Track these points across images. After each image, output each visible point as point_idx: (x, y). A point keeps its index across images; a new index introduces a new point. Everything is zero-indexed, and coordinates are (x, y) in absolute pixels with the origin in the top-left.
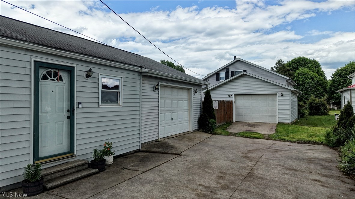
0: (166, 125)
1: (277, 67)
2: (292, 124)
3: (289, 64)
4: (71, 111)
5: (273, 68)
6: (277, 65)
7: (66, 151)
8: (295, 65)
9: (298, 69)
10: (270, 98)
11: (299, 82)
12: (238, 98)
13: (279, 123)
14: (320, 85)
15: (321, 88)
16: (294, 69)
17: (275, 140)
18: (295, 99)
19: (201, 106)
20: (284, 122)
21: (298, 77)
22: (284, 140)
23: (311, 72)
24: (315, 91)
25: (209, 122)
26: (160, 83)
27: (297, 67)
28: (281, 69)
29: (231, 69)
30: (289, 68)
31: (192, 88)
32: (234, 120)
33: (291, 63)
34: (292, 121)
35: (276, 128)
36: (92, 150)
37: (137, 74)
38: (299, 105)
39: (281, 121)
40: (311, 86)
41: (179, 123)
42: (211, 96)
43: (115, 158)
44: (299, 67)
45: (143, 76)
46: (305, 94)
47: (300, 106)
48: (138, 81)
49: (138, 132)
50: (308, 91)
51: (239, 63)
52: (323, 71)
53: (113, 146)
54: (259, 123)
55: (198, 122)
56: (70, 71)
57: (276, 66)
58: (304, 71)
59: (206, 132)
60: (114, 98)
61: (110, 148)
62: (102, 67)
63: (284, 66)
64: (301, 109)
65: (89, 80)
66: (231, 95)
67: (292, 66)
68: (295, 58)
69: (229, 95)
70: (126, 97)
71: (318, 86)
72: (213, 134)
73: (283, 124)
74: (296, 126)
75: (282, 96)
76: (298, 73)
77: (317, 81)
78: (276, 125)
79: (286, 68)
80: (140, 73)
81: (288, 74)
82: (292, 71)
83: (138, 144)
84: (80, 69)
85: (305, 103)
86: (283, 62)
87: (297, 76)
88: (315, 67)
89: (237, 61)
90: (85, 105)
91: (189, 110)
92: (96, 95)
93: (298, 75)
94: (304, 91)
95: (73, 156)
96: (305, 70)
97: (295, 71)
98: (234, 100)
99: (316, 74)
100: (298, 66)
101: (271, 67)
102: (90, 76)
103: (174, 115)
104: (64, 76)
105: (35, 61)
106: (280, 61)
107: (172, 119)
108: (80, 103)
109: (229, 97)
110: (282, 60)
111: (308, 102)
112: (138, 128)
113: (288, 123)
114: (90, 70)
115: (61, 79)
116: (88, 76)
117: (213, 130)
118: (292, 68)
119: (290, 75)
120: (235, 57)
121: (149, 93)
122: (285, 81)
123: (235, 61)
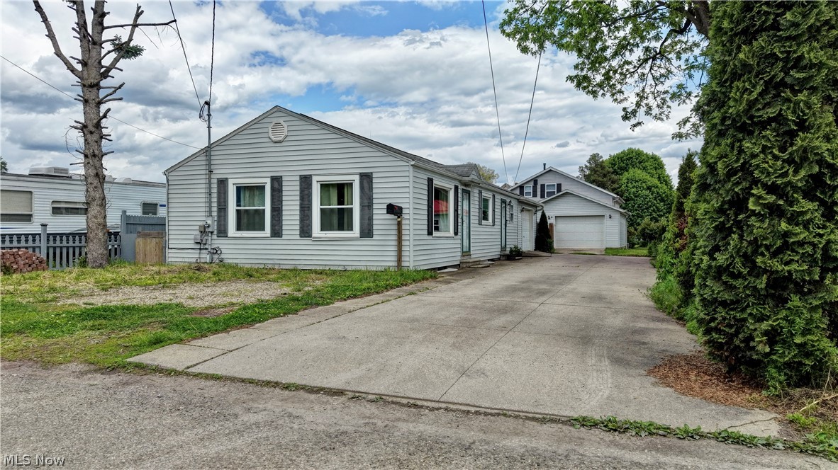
1: (591, 167)
2: (620, 250)
3: (614, 161)
4: (505, 225)
5: (584, 169)
6: (590, 163)
8: (623, 163)
9: (627, 171)
10: (598, 220)
13: (606, 248)
14: (662, 200)
15: (664, 205)
16: (621, 170)
17: (609, 255)
18: (624, 222)
19: (537, 227)
21: (627, 186)
22: (617, 255)
23: (648, 177)
24: (654, 211)
25: (547, 242)
26: (523, 206)
27: (626, 168)
28: (597, 171)
29: (540, 182)
30: (611, 170)
32: (555, 247)
33: (616, 159)
34: (621, 246)
35: (604, 252)
37: (517, 201)
38: (628, 231)
39: (609, 246)
40: (648, 202)
42: (546, 217)
44: (629, 168)
46: (638, 217)
47: (629, 233)
50: (642, 210)
51: (551, 173)
52: (668, 176)
54: (584, 249)
56: (505, 202)
57: (588, 164)
58: (637, 175)
59: (544, 251)
63: (602, 165)
64: (630, 236)
66: (551, 217)
67: (618, 165)
69: (549, 217)
70: (515, 217)
71: (659, 202)
72: (551, 253)
73: (611, 248)
75: (610, 218)
76: (628, 179)
77: (658, 193)
78: (603, 250)
79: (606, 170)
82: (617, 173)
85: (636, 230)
86: (601, 157)
87: (625, 183)
88: (656, 168)
89: (549, 171)
91: (530, 230)
92: (509, 216)
93: (628, 183)
94: (636, 210)
95: (506, 250)
96: (638, 173)
97: (621, 174)
98: (554, 222)
99: (656, 181)
100: (627, 165)
101: (580, 167)
105: (501, 199)
106: (595, 156)
107: (525, 236)
108: (507, 221)
109: (549, 219)
110: (599, 154)
111: (640, 228)
113: (618, 248)
114: (510, 201)
116: (509, 205)
117: (551, 250)
118: (618, 169)
119: (613, 182)
120: (545, 165)
121: (520, 215)
122: (611, 199)
123: (546, 171)
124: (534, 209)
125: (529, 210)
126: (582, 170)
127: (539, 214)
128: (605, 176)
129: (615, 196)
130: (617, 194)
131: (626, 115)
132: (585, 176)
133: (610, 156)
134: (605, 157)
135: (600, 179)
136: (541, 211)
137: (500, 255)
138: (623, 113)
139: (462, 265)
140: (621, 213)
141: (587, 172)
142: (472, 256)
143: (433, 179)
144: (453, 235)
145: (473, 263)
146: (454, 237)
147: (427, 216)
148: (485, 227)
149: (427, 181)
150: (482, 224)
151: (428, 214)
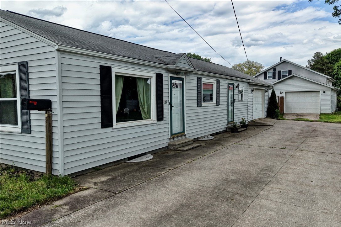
1: (315, 60)
2: (331, 114)
3: (329, 56)
4: (233, 103)
5: (311, 61)
6: (314, 58)
7: (232, 120)
8: (335, 58)
9: (338, 62)
10: (314, 94)
11: (338, 76)
12: (288, 94)
13: (321, 114)
16: (334, 61)
17: (321, 122)
18: (335, 95)
19: (268, 101)
20: (325, 113)
21: (337, 71)
22: (327, 122)
25: (275, 111)
26: (254, 87)
27: (337, 60)
28: (319, 62)
29: (278, 69)
30: (328, 61)
32: (285, 112)
33: (330, 55)
34: (332, 112)
35: (319, 117)
38: (337, 100)
39: (322, 112)
41: (259, 112)
42: (275, 94)
44: (339, 60)
48: (248, 87)
49: (247, 115)
51: (285, 63)
54: (305, 114)
56: (234, 85)
57: (313, 59)
59: (273, 118)
63: (322, 59)
64: (339, 103)
65: (237, 89)
66: (282, 92)
67: (332, 58)
68: (335, 50)
69: (281, 92)
70: (244, 96)
72: (278, 120)
73: (324, 114)
74: (335, 115)
75: (324, 93)
76: (338, 66)
78: (319, 115)
79: (324, 61)
80: (248, 83)
81: (327, 67)
82: (331, 63)
83: (247, 121)
86: (322, 54)
87: (336, 69)
89: (283, 62)
91: (262, 103)
92: (238, 96)
93: (338, 69)
97: (334, 64)
98: (284, 96)
100: (337, 58)
101: (308, 60)
102: (238, 87)
103: (257, 107)
105: (228, 83)
106: (318, 54)
107: (256, 109)
108: (235, 100)
109: (281, 94)
110: (320, 52)
112: (247, 113)
113: (329, 114)
114: (238, 84)
116: (236, 87)
117: (278, 117)
118: (332, 61)
119: (329, 69)
120: (281, 58)
121: (250, 94)
122: (326, 79)
123: (281, 62)
124: (265, 89)
125: (262, 90)
126: (309, 62)
127: (270, 92)
128: (324, 65)
129: (329, 77)
130: (330, 76)
131: (336, 12)
132: (311, 65)
133: (327, 53)
134: (324, 54)
135: (321, 67)
136: (272, 90)
137: (227, 128)
138: (333, 11)
139: (170, 147)
140: (332, 90)
141: (313, 63)
142: (187, 136)
143: (111, 67)
144: (156, 122)
145: (182, 145)
146: (156, 123)
147: (100, 108)
148: (207, 107)
149: (99, 69)
150: (202, 105)
151: (101, 106)
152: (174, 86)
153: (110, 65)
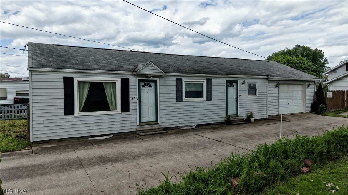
0: (284, 107)
4: (237, 98)
7: (235, 114)
19: (314, 95)
25: (319, 107)
26: (279, 83)
31: (306, 83)
36: (246, 115)
37: (265, 80)
41: (295, 106)
43: (255, 120)
45: (269, 80)
48: (266, 83)
49: (266, 109)
53: (254, 114)
55: (311, 106)
56: (237, 82)
59: (317, 114)
60: (254, 93)
61: (253, 115)
62: (249, 79)
65: (244, 85)
70: (259, 91)
80: (267, 79)
83: (266, 115)
84: (240, 81)
90: (242, 96)
91: (302, 98)
92: (246, 92)
95: (238, 116)
102: (244, 84)
103: (290, 101)
104: (235, 84)
105: (226, 81)
107: (288, 104)
108: (240, 95)
112: (266, 107)
114: (244, 81)
115: (233, 86)
116: (243, 84)
117: (322, 112)
121: (272, 89)
124: (306, 84)
125: (302, 84)
142: (161, 124)
143: (73, 77)
144: (120, 112)
145: (147, 131)
146: (121, 114)
147: (63, 103)
148: (192, 102)
149: (63, 79)
150: (183, 101)
151: (64, 102)
152: (147, 86)
153: (72, 76)
